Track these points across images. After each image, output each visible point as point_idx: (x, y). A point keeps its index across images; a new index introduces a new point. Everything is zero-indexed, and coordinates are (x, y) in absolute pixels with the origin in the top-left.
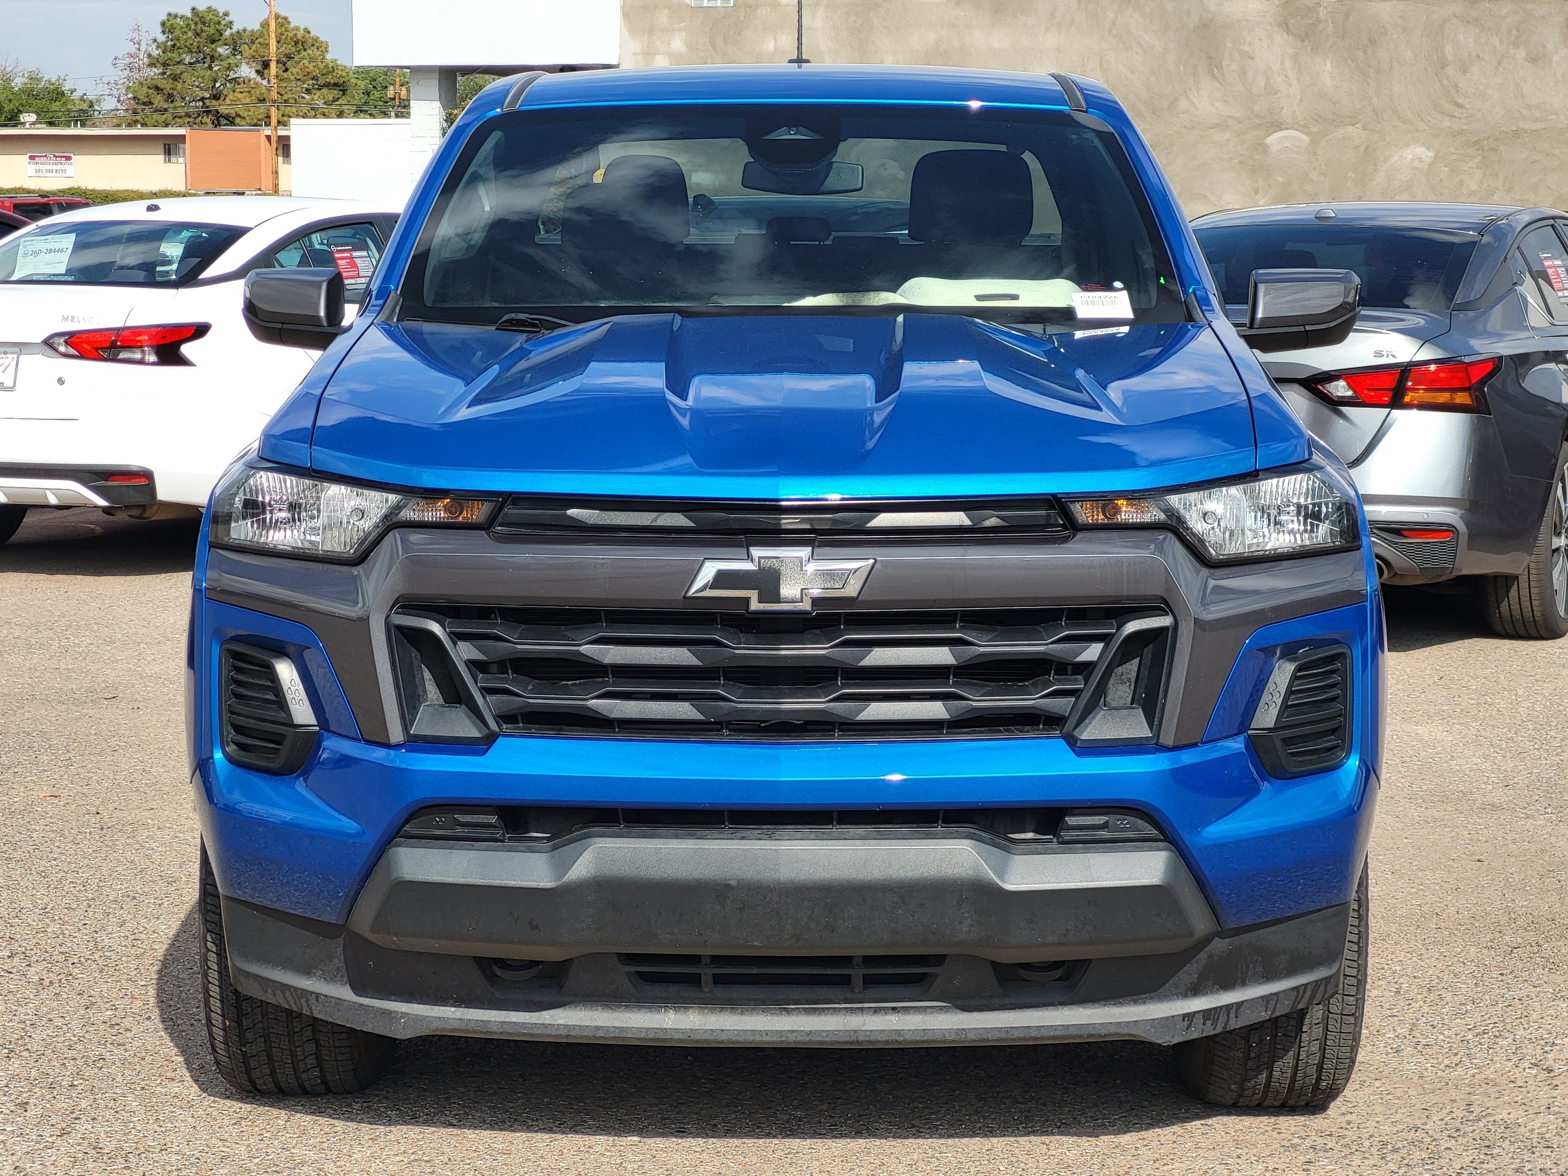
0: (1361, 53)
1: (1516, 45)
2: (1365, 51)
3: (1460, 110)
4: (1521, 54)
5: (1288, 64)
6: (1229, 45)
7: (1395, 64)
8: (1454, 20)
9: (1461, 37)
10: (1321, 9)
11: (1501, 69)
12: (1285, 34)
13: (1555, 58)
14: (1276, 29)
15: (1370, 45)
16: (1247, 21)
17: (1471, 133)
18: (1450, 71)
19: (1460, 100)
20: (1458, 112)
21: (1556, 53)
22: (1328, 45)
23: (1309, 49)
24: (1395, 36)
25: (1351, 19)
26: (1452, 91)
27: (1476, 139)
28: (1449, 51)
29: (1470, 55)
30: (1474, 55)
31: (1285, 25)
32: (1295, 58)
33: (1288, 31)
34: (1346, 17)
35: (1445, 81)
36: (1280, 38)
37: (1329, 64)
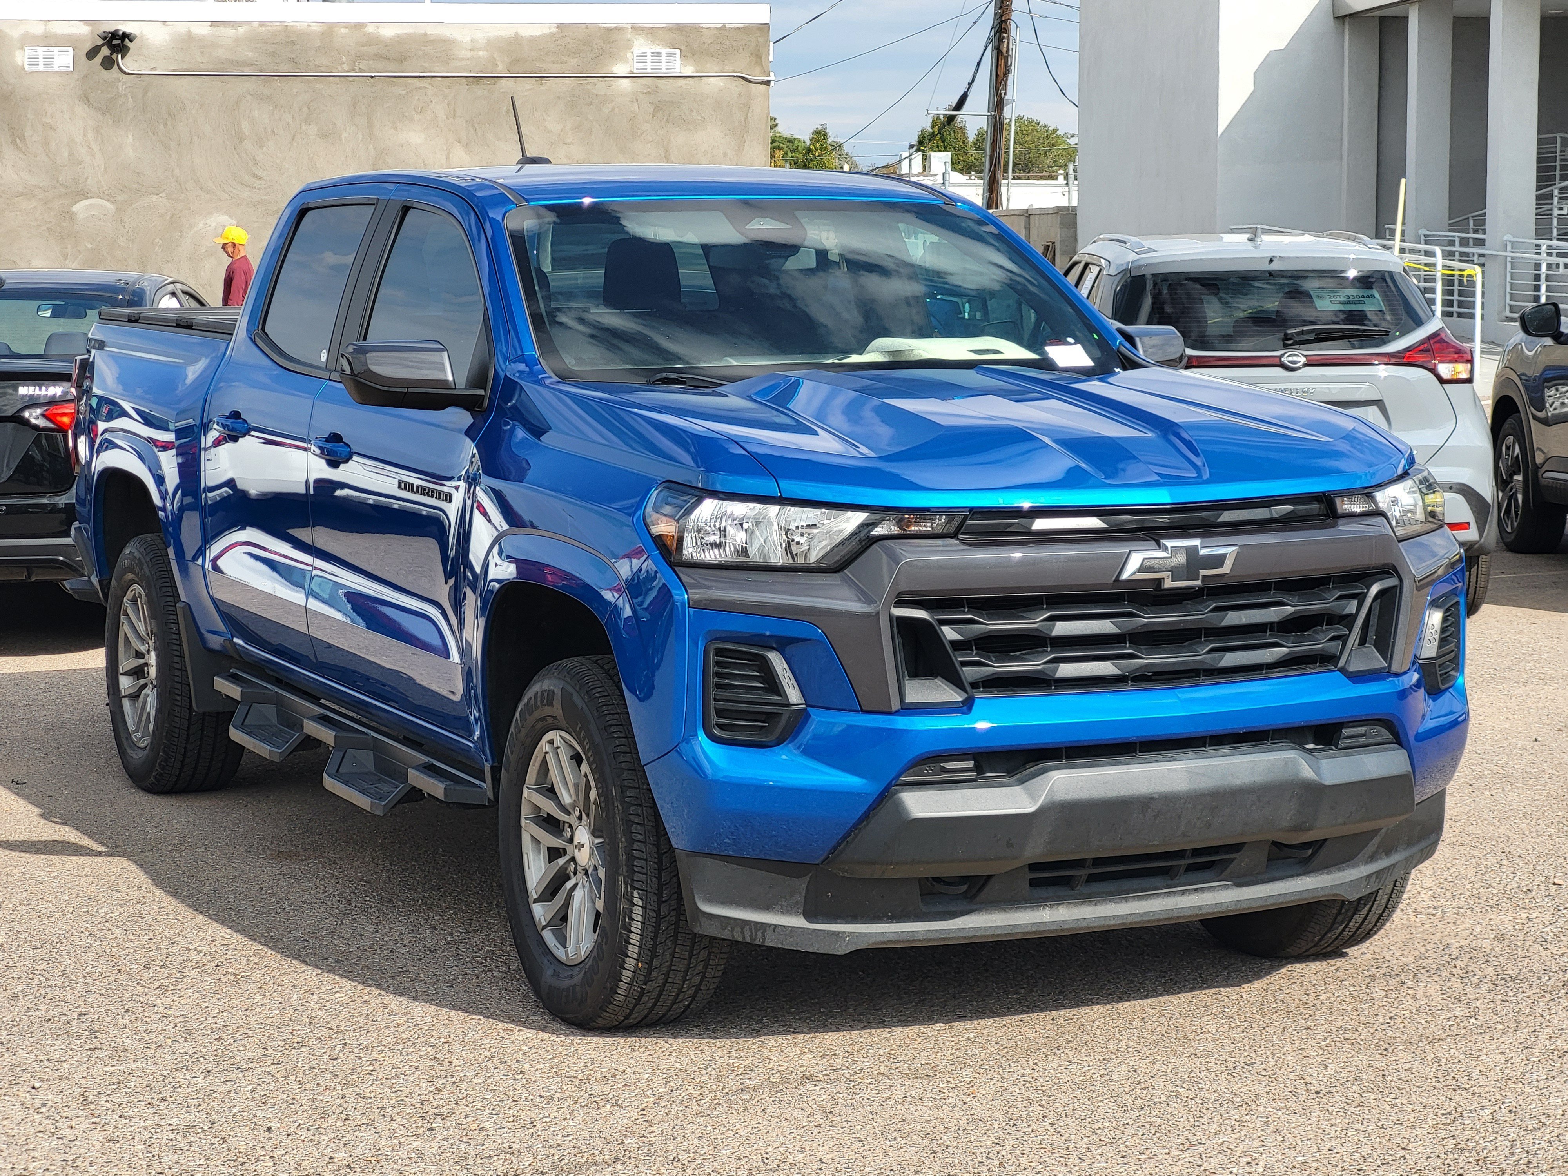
0: (162, 127)
1: (307, 122)
2: (165, 125)
3: (259, 182)
4: (312, 130)
5: (90, 135)
6: (30, 116)
7: (195, 138)
8: (249, 98)
9: (256, 114)
10: (120, 84)
11: (295, 144)
12: (86, 107)
13: (344, 135)
14: (77, 102)
15: (169, 119)
16: (48, 93)
17: (270, 203)
18: (247, 144)
19: (258, 172)
20: (257, 183)
21: (345, 129)
22: (129, 118)
23: (110, 122)
24: (193, 111)
25: (150, 94)
26: (251, 164)
27: (275, 208)
28: (245, 126)
29: (265, 129)
30: (269, 130)
31: (85, 98)
32: (97, 130)
33: (89, 104)
34: (145, 92)
35: (244, 154)
36: (81, 110)
37: (130, 136)
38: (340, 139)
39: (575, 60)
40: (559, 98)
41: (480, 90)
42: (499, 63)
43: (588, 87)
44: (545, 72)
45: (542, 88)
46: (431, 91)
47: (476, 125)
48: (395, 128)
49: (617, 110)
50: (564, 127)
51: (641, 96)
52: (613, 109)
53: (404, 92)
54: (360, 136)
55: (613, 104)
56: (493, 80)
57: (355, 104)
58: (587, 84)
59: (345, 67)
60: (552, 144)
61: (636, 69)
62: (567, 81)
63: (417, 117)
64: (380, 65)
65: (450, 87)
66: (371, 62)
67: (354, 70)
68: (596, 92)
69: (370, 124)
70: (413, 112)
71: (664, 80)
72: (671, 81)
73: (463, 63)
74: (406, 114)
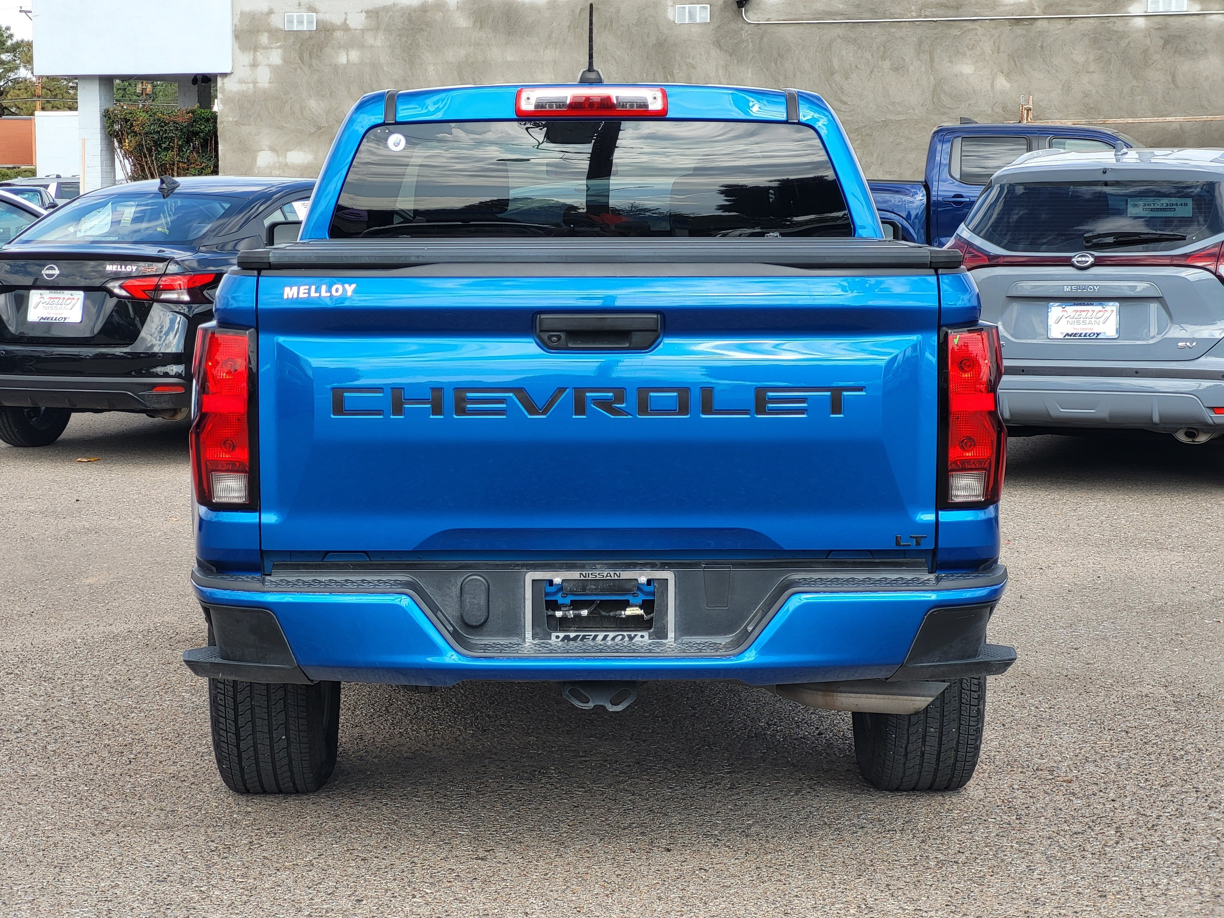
0: (773, 65)
1: (883, 58)
2: (776, 63)
4: (887, 64)
5: (721, 72)
6: (678, 58)
7: (798, 73)
8: (839, 40)
9: (844, 52)
10: (744, 32)
11: (873, 76)
12: (718, 50)
13: (911, 68)
14: (712, 47)
15: (779, 58)
16: (691, 41)
17: (853, 123)
18: (837, 77)
19: (844, 99)
20: (843, 107)
21: (912, 64)
22: (749, 58)
23: (736, 61)
24: (797, 52)
25: (765, 39)
26: (839, 92)
27: (857, 127)
28: (836, 63)
29: (850, 65)
30: (854, 65)
31: (718, 44)
32: (726, 68)
33: (720, 47)
34: (762, 38)
35: (833, 85)
36: (714, 52)
37: (750, 72)
38: (908, 71)
39: (1098, 4)
40: (1084, 35)
41: (1019, 30)
42: (1035, 8)
43: (1109, 25)
44: (1074, 13)
45: (1071, 27)
46: (980, 31)
47: (1016, 59)
48: (951, 62)
49: (1132, 44)
50: (1088, 58)
51: (1154, 32)
52: (1129, 43)
53: (959, 33)
54: (923, 69)
55: (1129, 39)
56: (1031, 21)
57: (920, 43)
58: (1108, 22)
59: (914, 14)
60: (1078, 73)
61: (1151, 10)
62: (1092, 21)
63: (969, 53)
64: (941, 12)
65: (995, 28)
66: (934, 10)
67: (920, 16)
68: (1115, 29)
69: (932, 59)
70: (966, 49)
71: (1172, 18)
72: (1179, 18)
73: (1007, 8)
74: (960, 50)
